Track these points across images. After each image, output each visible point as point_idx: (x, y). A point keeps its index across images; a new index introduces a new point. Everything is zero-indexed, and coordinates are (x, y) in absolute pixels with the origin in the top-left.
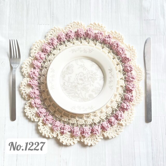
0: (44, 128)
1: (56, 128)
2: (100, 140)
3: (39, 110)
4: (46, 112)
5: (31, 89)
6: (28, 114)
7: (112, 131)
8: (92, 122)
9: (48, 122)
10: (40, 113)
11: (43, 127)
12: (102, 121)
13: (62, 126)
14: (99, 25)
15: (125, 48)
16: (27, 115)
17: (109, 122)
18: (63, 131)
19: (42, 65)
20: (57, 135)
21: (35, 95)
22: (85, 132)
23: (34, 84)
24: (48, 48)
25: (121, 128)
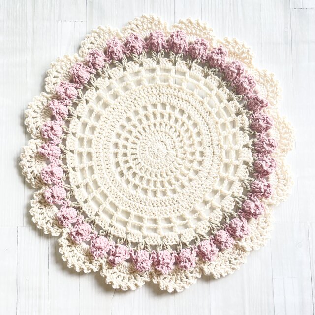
0: (71, 252)
1: (99, 252)
2: (193, 281)
3: (61, 212)
4: (77, 217)
5: (44, 165)
6: (38, 220)
7: (221, 262)
8: (178, 240)
9: (80, 237)
10: (62, 219)
11: (69, 249)
12: (199, 239)
13: (111, 247)
14: (198, 24)
15: (255, 78)
16: (35, 222)
17: (215, 241)
18: (114, 260)
19: (69, 110)
20: (101, 267)
21: (53, 178)
22: (161, 262)
23: (51, 152)
24: (84, 74)
25: (240, 256)
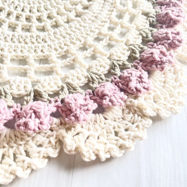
7: (100, 132)
25: (136, 124)
